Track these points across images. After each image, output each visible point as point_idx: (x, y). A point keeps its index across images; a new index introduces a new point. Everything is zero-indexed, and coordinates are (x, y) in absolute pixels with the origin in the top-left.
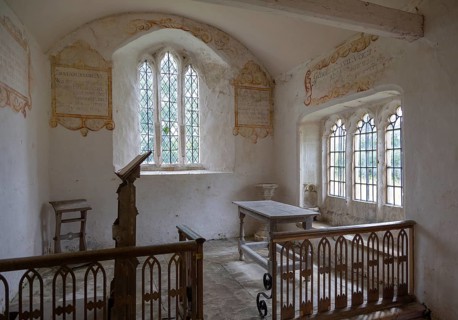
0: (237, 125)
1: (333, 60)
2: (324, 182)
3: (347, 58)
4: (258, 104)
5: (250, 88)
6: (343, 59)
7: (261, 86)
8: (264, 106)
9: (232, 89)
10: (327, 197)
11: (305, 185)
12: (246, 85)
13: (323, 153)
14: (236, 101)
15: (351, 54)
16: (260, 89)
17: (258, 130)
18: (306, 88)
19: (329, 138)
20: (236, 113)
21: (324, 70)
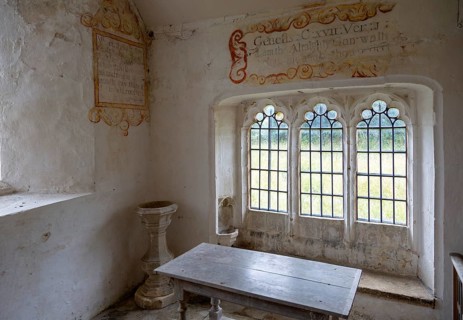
0: (97, 104)
1: (297, 23)
2: (243, 191)
3: (330, 26)
4: (129, 67)
5: (117, 38)
6: (323, 27)
7: (132, 38)
8: (136, 72)
9: (87, 34)
10: (248, 211)
11: (220, 200)
12: (111, 30)
13: (242, 151)
14: (95, 58)
15: (338, 22)
16: (130, 43)
17: (130, 112)
18: (233, 55)
19: (249, 130)
20: (96, 81)
21: (275, 35)
